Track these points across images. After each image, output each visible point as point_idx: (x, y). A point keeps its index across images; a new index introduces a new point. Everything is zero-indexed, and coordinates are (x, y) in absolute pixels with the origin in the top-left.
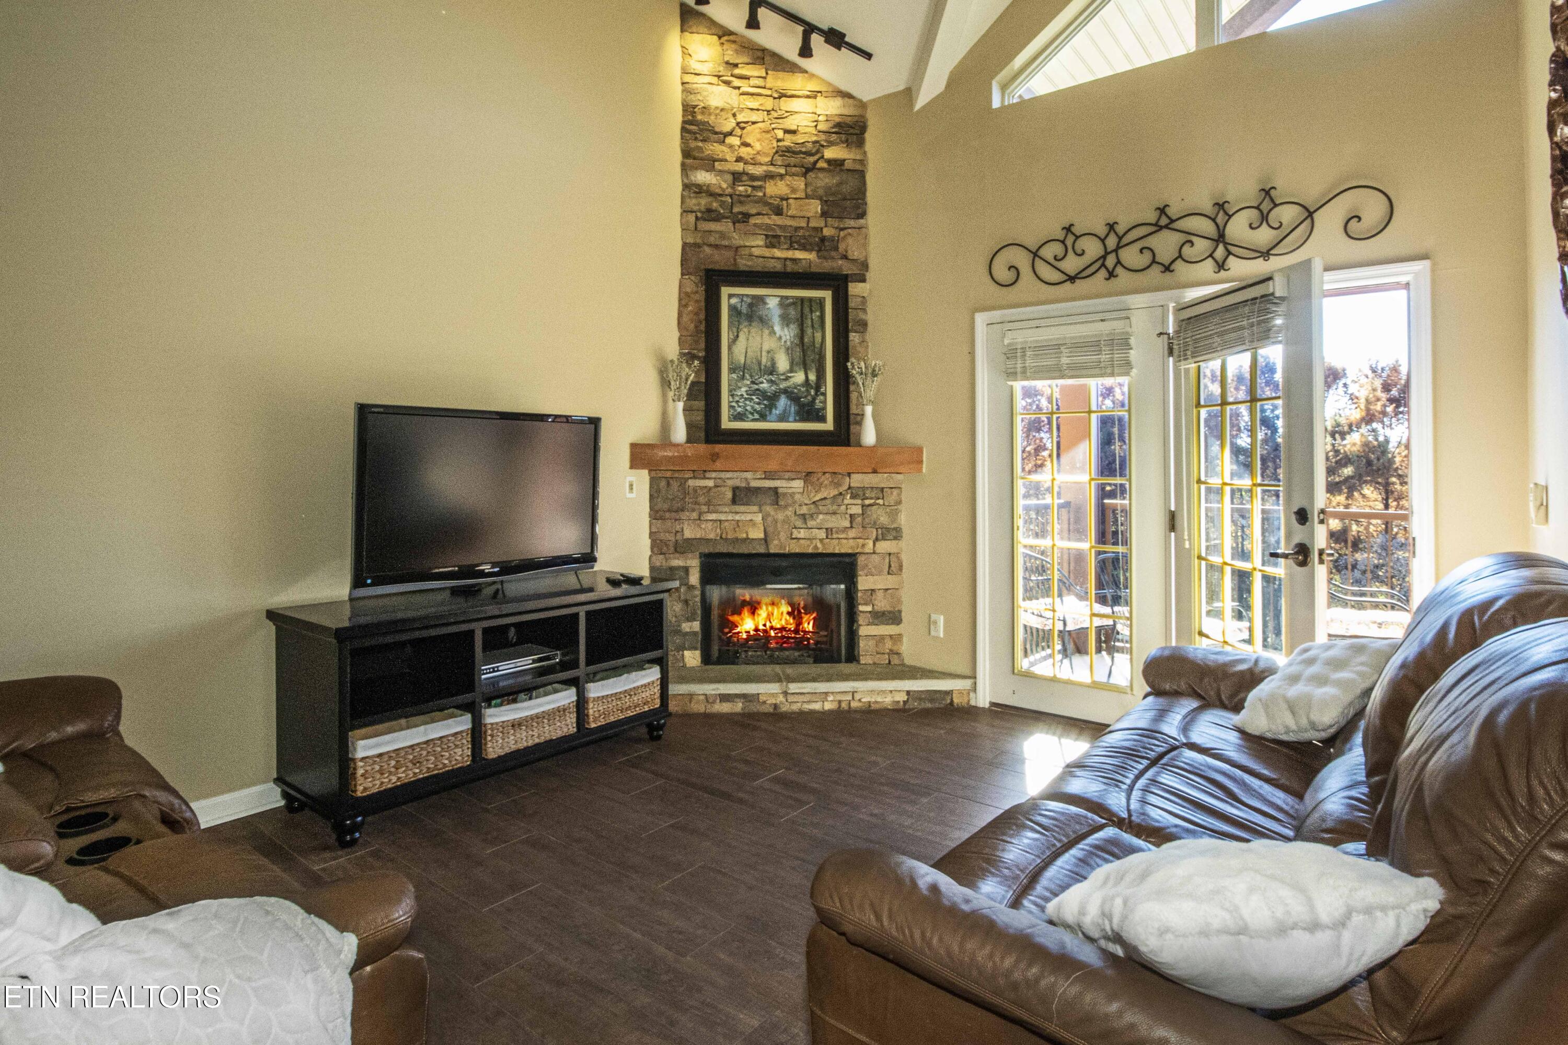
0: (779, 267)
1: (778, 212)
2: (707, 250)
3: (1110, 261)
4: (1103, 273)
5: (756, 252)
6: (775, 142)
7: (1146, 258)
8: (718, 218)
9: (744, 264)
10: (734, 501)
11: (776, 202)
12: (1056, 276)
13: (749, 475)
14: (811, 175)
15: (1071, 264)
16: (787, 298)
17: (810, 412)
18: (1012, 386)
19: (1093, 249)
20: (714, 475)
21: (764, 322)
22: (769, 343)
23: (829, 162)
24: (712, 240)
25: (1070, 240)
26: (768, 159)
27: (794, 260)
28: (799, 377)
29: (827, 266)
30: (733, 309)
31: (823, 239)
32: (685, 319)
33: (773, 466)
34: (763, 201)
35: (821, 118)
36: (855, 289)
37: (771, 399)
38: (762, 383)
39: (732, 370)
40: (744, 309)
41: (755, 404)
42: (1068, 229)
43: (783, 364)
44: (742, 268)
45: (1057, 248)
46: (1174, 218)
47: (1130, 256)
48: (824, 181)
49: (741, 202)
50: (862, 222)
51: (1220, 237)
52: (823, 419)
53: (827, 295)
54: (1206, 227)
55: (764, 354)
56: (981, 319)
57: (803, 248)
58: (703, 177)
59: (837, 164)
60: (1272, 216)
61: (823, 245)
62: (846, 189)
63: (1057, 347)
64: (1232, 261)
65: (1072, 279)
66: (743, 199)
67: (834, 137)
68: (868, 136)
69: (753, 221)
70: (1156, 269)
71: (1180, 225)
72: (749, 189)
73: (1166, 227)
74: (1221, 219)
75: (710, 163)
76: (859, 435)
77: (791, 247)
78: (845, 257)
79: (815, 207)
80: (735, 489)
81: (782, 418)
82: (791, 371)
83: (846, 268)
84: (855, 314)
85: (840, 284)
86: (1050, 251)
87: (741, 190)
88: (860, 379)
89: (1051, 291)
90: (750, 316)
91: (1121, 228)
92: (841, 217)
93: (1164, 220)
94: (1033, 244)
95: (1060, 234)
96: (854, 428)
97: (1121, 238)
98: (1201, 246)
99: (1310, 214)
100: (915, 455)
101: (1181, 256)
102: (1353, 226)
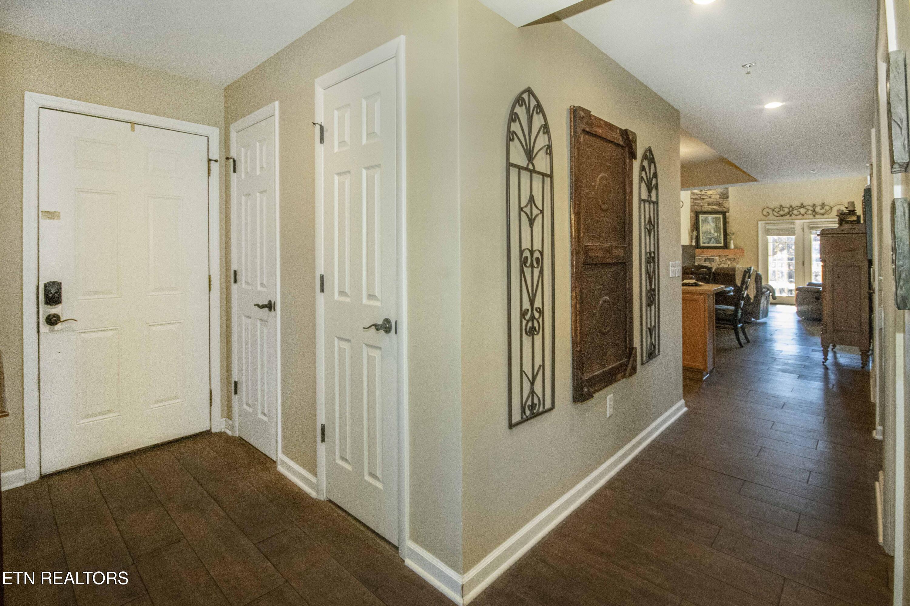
0: (710, 210)
1: (710, 198)
2: (696, 207)
3: (791, 213)
4: (789, 215)
5: (706, 207)
7: (798, 213)
8: (698, 200)
9: (704, 209)
10: (705, 261)
11: (710, 196)
12: (778, 215)
13: (708, 256)
15: (782, 213)
17: (718, 242)
18: (767, 238)
19: (787, 210)
21: (708, 222)
22: (709, 227)
24: (697, 204)
25: (781, 208)
28: (716, 234)
29: (721, 209)
30: (702, 220)
31: (720, 203)
32: (692, 222)
33: (711, 253)
34: (707, 196)
36: (727, 214)
37: (710, 239)
38: (708, 236)
39: (702, 233)
40: (704, 220)
41: (707, 240)
42: (781, 206)
43: (712, 231)
44: (703, 211)
45: (779, 210)
47: (795, 212)
48: (720, 191)
51: (814, 211)
52: (721, 243)
53: (721, 216)
54: (811, 209)
56: (760, 223)
57: (716, 206)
58: (695, 191)
61: (719, 204)
62: (725, 192)
65: (782, 216)
66: (703, 195)
69: (705, 200)
71: (806, 207)
73: (803, 208)
74: (814, 207)
76: (729, 246)
77: (713, 205)
78: (724, 207)
79: (718, 196)
80: (705, 259)
81: (713, 243)
82: (714, 233)
83: (725, 210)
84: (727, 220)
85: (724, 213)
86: (777, 210)
87: (703, 193)
88: (730, 235)
89: (778, 218)
90: (706, 221)
91: (793, 207)
92: (723, 199)
93: (802, 206)
94: (772, 207)
95: (779, 207)
96: (728, 245)
97: (793, 209)
98: (810, 212)
99: (831, 208)
100: (743, 251)
101: (806, 213)
102: (839, 210)
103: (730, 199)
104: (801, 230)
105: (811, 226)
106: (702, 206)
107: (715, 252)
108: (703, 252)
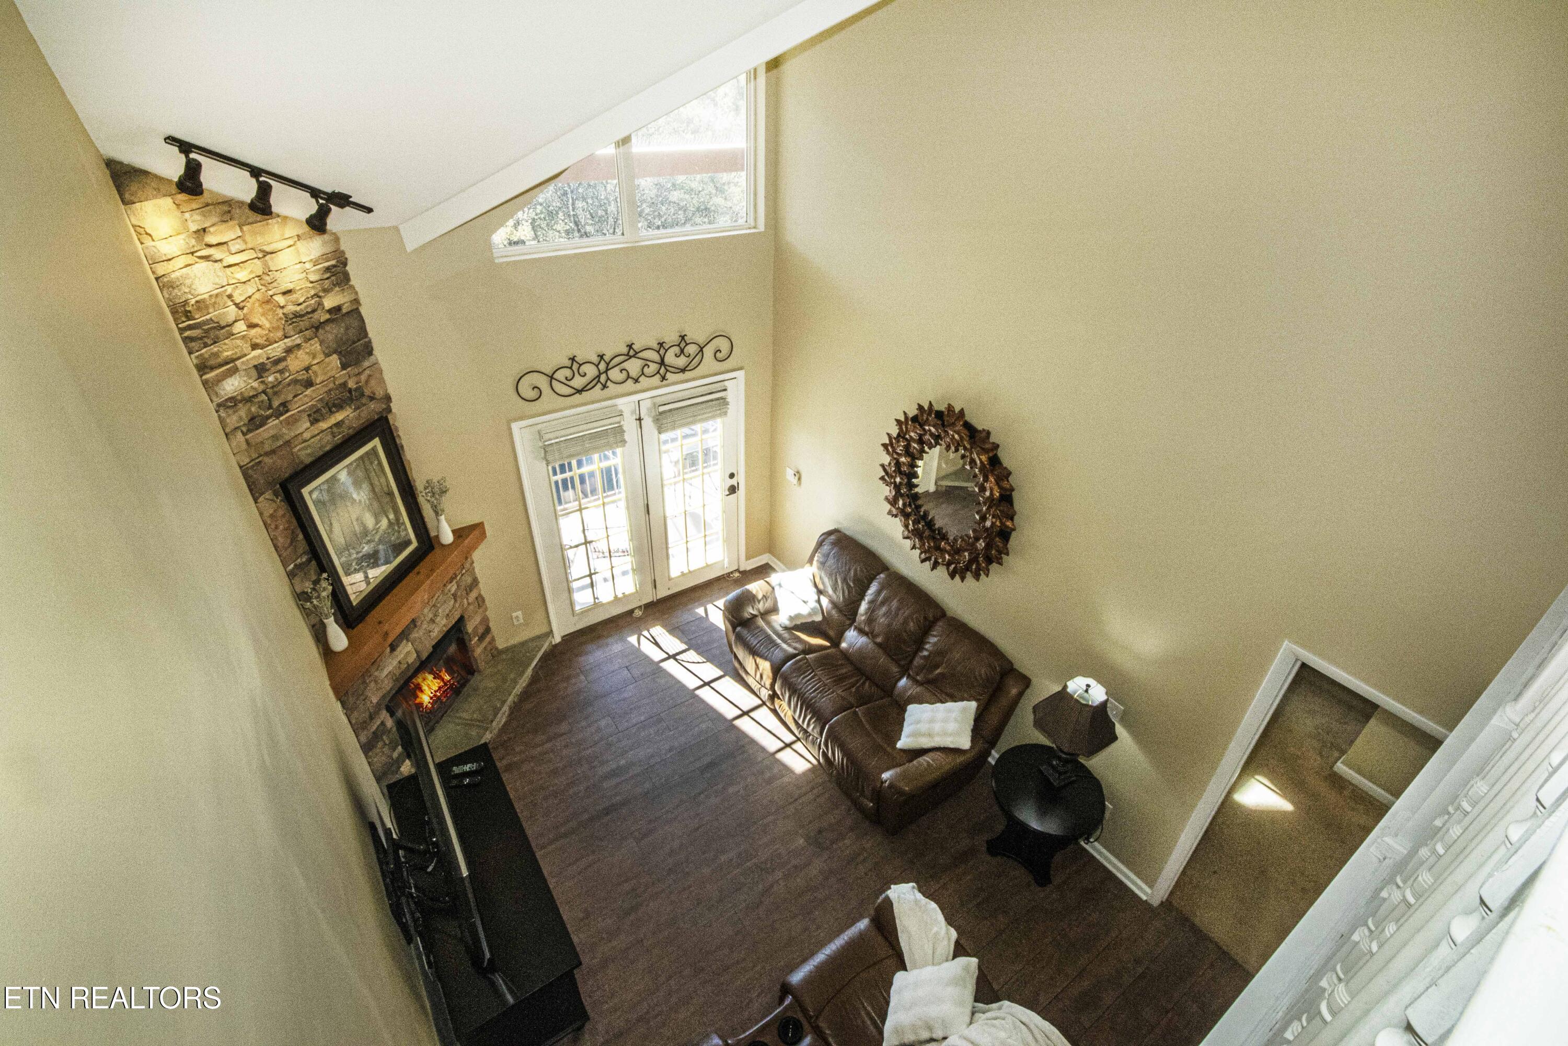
0: (331, 439)
1: (309, 384)
2: (268, 460)
3: (603, 378)
4: (599, 386)
5: (307, 435)
6: (280, 312)
7: (624, 375)
8: (263, 421)
9: (305, 454)
10: (392, 650)
11: (303, 376)
12: (568, 391)
14: (320, 332)
15: (578, 382)
16: (351, 464)
17: (399, 544)
19: (591, 371)
21: (345, 496)
22: (357, 513)
23: (330, 312)
24: (267, 448)
25: (575, 367)
26: (280, 334)
27: (338, 424)
28: (384, 523)
29: (364, 415)
30: (319, 507)
31: (350, 391)
34: (293, 381)
35: (308, 266)
37: (376, 556)
38: (363, 548)
39: (341, 559)
40: (326, 497)
42: (573, 359)
43: (370, 521)
44: (305, 461)
45: (568, 373)
46: (637, 351)
47: (615, 374)
48: (332, 333)
49: (275, 393)
50: (372, 359)
51: (662, 363)
52: (409, 542)
53: (375, 443)
54: (655, 356)
55: (355, 523)
56: (515, 426)
57: (339, 408)
58: (232, 386)
59: (336, 310)
60: (685, 350)
61: (352, 398)
62: (350, 332)
64: (668, 375)
65: (579, 391)
67: (327, 284)
68: (349, 268)
69: (293, 406)
70: (630, 381)
71: (640, 355)
72: (278, 375)
73: (634, 356)
74: (662, 352)
75: (230, 366)
76: (439, 540)
77: (331, 413)
78: (372, 398)
79: (335, 363)
81: (386, 564)
82: (377, 522)
83: (379, 407)
84: (399, 445)
85: (381, 427)
86: (562, 375)
87: (270, 380)
89: (567, 401)
90: (332, 499)
91: (606, 358)
92: (354, 363)
93: (631, 352)
94: (548, 369)
95: (567, 363)
96: (432, 534)
97: (607, 364)
98: (652, 367)
99: (702, 349)
101: (643, 374)
102: (718, 355)
103: (379, 350)
104: (636, 427)
105: (658, 405)
106: (290, 443)
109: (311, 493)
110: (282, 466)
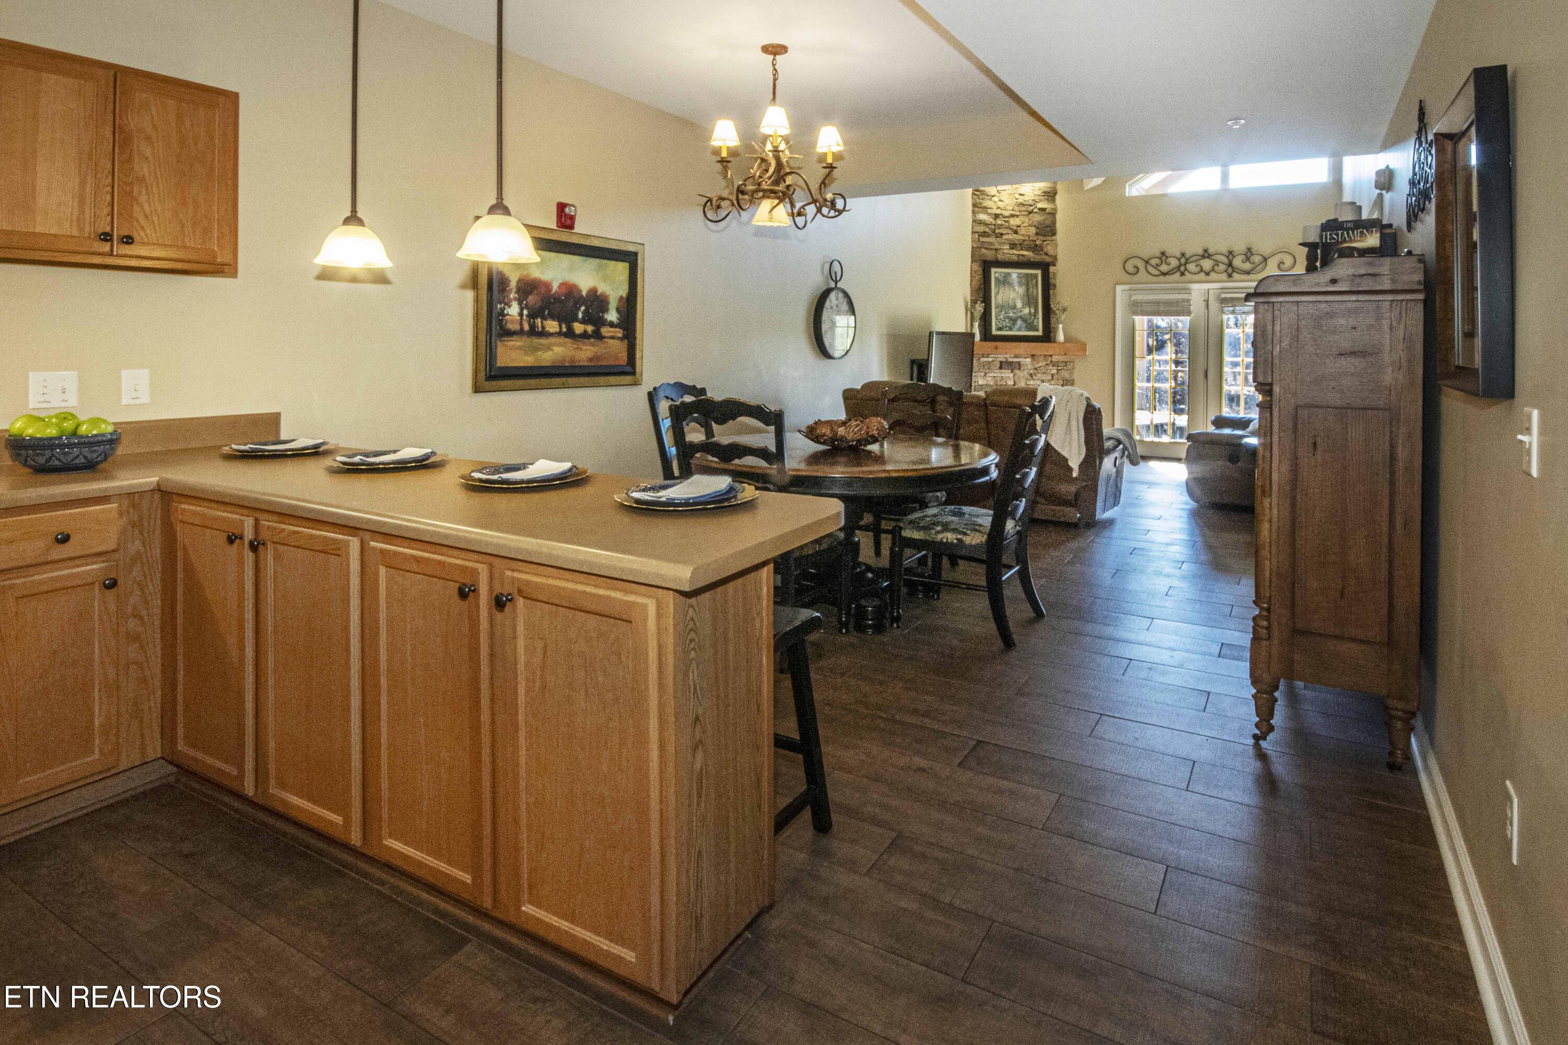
0: (1016, 258)
1: (1016, 232)
2: (983, 250)
3: (1182, 268)
4: (1178, 274)
5: (1006, 251)
6: (1015, 200)
7: (1198, 269)
8: (988, 236)
9: (1000, 257)
10: (1001, 368)
11: (1015, 228)
12: (1157, 273)
13: (1008, 356)
14: (1031, 215)
15: (1164, 268)
16: (1021, 274)
17: (1031, 326)
18: (1133, 320)
19: (1174, 263)
20: (992, 356)
21: (1010, 285)
22: (1013, 294)
23: (1040, 209)
24: (986, 246)
25: (1163, 259)
26: (1011, 208)
27: (1023, 255)
28: (1026, 311)
29: (1038, 258)
30: (996, 278)
31: (1036, 245)
32: (974, 282)
33: (1017, 352)
34: (1009, 228)
35: (1036, 189)
36: (1052, 270)
37: (1014, 321)
38: (1010, 312)
39: (996, 307)
40: (1002, 279)
41: (1007, 323)
42: (1163, 253)
43: (1019, 304)
44: (1000, 259)
45: (1157, 261)
46: (1211, 254)
47: (1191, 267)
48: (1037, 218)
49: (999, 228)
50: (1054, 238)
51: (1230, 265)
52: (1038, 330)
53: (1038, 272)
54: (1225, 260)
55: (1011, 299)
56: (1119, 288)
57: (1027, 250)
58: (983, 216)
59: (1043, 210)
60: (1251, 259)
61: (1035, 248)
62: (1048, 222)
63: (1157, 303)
64: (1234, 273)
65: (1164, 274)
66: (999, 226)
67: (1042, 198)
68: (1057, 197)
69: (1004, 237)
71: (1214, 257)
72: (1003, 222)
73: (1208, 257)
74: (1231, 257)
75: (985, 210)
76: (1054, 337)
77: (1021, 249)
78: (1047, 254)
79: (1033, 230)
80: (1001, 362)
81: (1019, 330)
82: (1023, 307)
83: (1048, 260)
84: (1052, 281)
85: (1045, 267)
86: (1154, 262)
87: (999, 222)
88: (1057, 312)
89: (1154, 279)
90: (1004, 282)
91: (1187, 256)
92: (1044, 236)
93: (1206, 254)
94: (1146, 257)
95: (1159, 255)
96: (1052, 334)
97: (1187, 260)
98: (1222, 267)
99: (1265, 260)
100: (1083, 347)
101: (1213, 270)
102: (1282, 265)
103: (1059, 237)
104: (1203, 304)
105: (1223, 296)
106: (996, 250)
107: (1022, 347)
108: (996, 348)
109: (995, 273)
110: (989, 255)
